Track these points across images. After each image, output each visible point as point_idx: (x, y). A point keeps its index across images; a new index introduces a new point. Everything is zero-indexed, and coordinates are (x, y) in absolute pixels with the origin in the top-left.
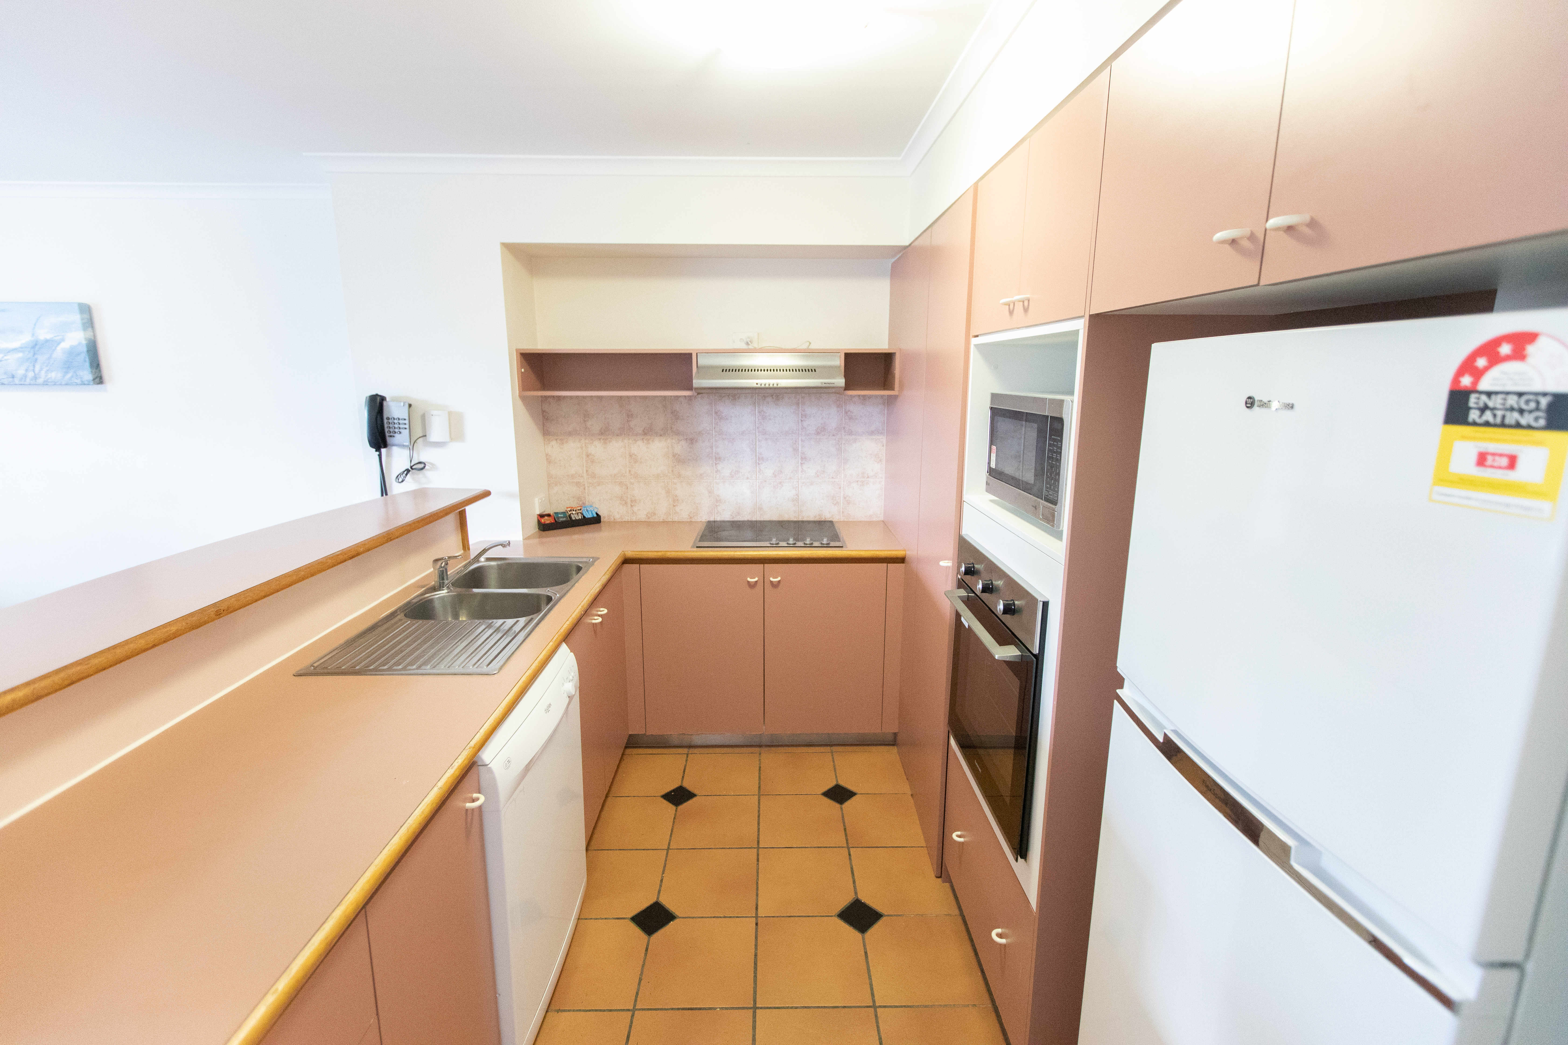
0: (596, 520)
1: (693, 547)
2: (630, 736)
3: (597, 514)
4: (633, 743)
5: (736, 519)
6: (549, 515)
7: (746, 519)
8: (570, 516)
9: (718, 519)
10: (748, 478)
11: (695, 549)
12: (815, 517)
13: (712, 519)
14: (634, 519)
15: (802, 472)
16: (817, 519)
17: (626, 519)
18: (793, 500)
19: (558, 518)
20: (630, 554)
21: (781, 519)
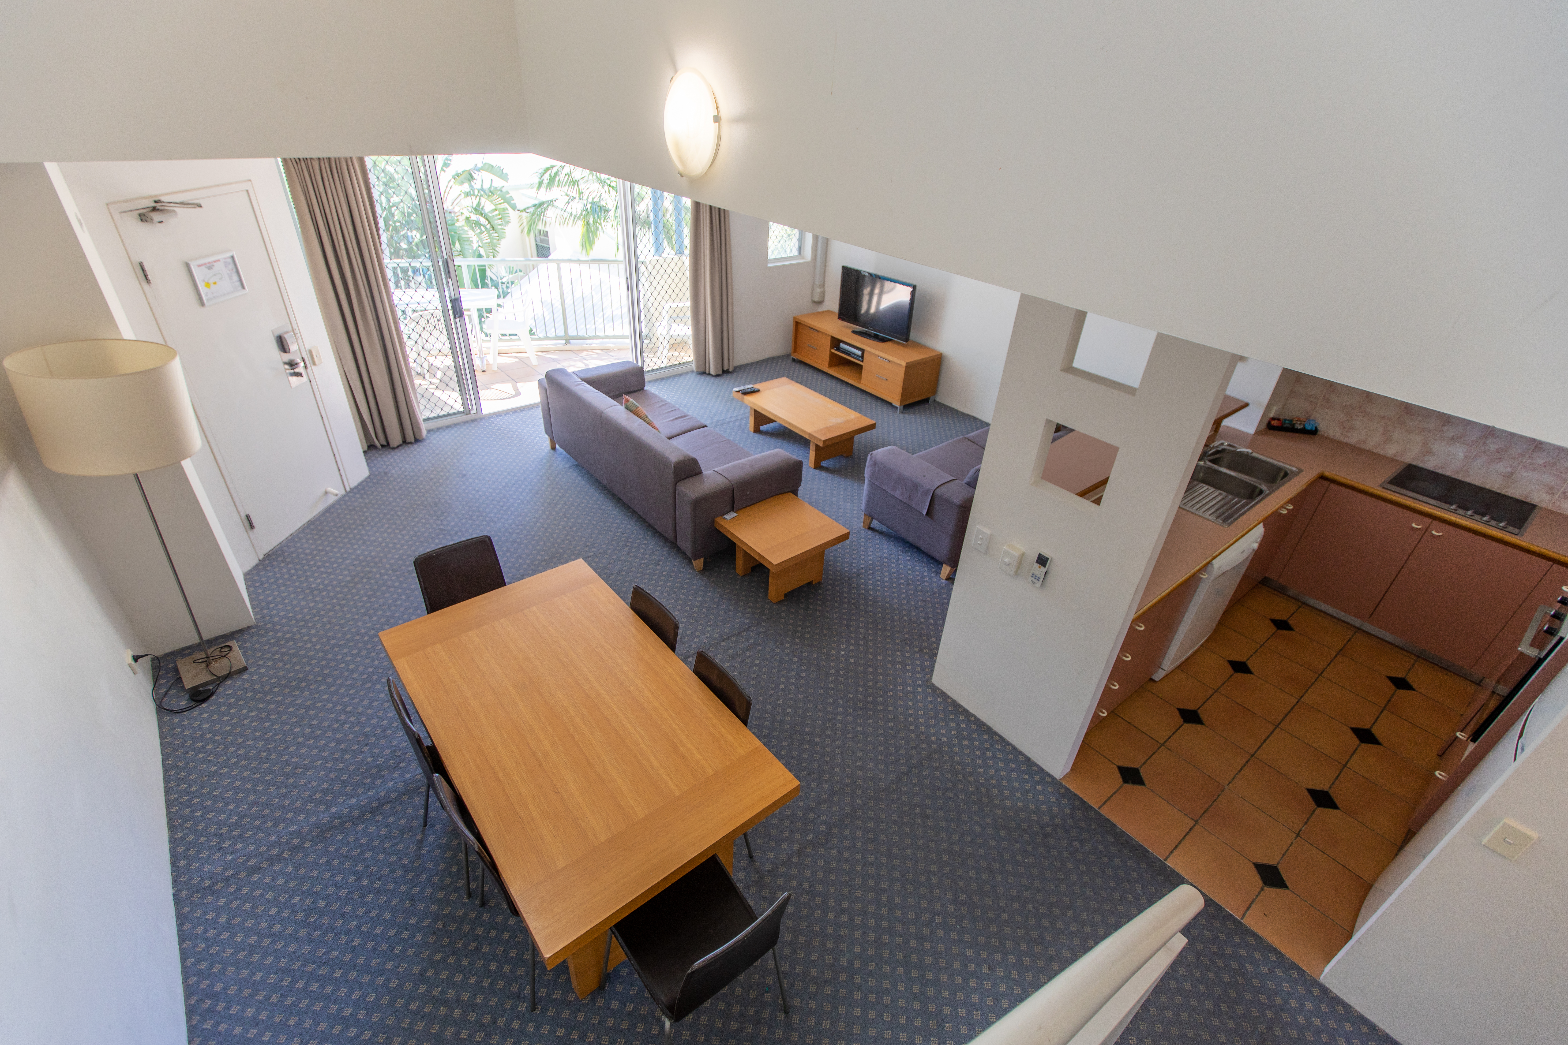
0: (1314, 432)
1: (1380, 486)
2: (1266, 578)
3: (1316, 428)
4: (1265, 582)
5: (1436, 471)
6: (1278, 420)
7: (1447, 474)
8: (1294, 424)
9: (1421, 465)
10: (1468, 445)
11: (1380, 488)
12: (1521, 496)
13: (1414, 463)
14: (1345, 440)
15: (1529, 457)
16: (1521, 498)
17: (1339, 438)
18: (1505, 476)
19: (1285, 424)
20: (1327, 474)
21: (1482, 486)
